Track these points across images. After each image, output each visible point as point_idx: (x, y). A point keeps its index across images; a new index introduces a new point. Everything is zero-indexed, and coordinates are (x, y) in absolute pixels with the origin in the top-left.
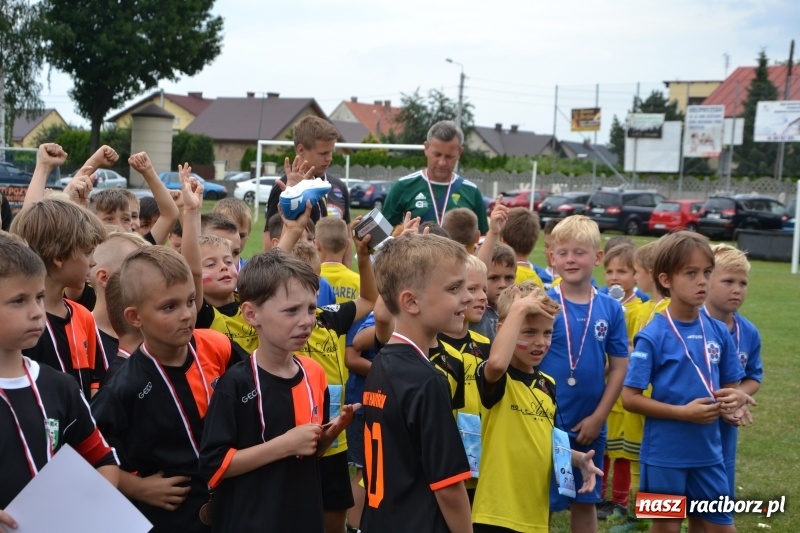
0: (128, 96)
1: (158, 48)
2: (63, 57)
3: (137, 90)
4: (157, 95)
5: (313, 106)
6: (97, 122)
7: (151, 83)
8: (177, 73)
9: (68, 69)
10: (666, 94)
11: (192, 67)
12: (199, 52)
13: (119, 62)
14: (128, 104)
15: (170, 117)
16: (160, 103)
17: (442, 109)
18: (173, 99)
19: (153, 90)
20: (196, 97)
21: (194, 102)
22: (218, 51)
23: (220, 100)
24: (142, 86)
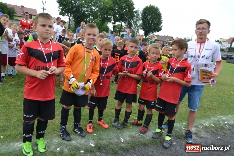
0: (150, 34)
1: (154, 29)
2: (143, 29)
3: (151, 33)
4: (153, 35)
5: (172, 38)
6: (146, 37)
7: (153, 33)
8: (156, 32)
9: (143, 30)
10: (220, 40)
11: (158, 31)
12: (159, 30)
13: (149, 30)
14: (150, 35)
15: (155, 37)
16: (154, 35)
17: (189, 39)
18: (155, 35)
19: (153, 34)
20: (158, 35)
21: (158, 36)
22: (161, 30)
23: (161, 36)
24: (152, 33)
